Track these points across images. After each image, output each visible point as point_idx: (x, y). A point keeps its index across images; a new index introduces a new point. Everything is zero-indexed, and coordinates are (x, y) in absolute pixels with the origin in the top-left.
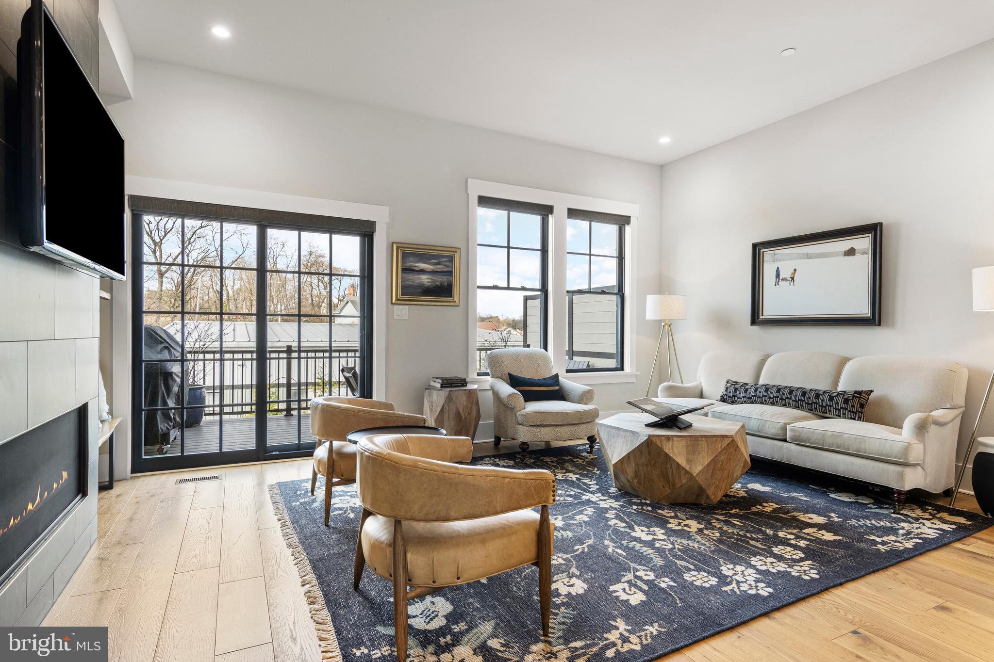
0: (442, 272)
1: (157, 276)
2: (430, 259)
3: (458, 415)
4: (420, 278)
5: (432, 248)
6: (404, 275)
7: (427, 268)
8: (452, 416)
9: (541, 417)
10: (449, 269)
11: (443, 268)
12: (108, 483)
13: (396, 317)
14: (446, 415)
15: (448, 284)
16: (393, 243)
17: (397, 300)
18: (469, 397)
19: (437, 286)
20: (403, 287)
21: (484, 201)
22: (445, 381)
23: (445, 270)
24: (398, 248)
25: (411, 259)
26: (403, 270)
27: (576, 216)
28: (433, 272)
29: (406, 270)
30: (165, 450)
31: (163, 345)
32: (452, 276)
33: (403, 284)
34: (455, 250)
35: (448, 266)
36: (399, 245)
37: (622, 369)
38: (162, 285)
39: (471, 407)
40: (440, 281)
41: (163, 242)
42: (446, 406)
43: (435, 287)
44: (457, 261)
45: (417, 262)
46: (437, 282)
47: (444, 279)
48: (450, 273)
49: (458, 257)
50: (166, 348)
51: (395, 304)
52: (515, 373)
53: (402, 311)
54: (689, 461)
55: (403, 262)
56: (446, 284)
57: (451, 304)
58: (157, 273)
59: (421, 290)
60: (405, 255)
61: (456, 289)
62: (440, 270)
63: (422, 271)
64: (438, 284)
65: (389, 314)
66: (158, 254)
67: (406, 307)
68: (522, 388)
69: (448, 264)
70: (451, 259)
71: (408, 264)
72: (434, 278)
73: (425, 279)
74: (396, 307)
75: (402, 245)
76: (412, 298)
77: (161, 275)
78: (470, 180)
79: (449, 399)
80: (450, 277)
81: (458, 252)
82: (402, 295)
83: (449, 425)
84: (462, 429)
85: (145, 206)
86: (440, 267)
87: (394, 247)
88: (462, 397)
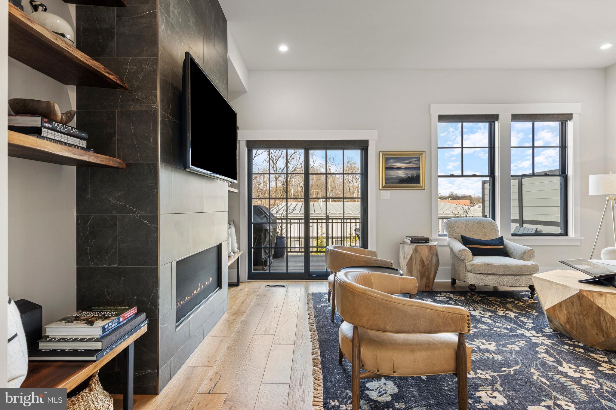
0: (412, 168)
1: (275, 180)
2: (404, 160)
3: (422, 262)
4: (397, 173)
5: (406, 153)
6: (387, 171)
7: (402, 166)
8: (418, 262)
9: (486, 268)
10: (418, 166)
11: (413, 165)
12: (237, 283)
13: (382, 198)
14: (414, 262)
15: (417, 176)
16: (380, 152)
17: (383, 187)
18: (430, 250)
19: (409, 177)
20: (386, 179)
21: (442, 118)
22: (413, 239)
23: (414, 166)
24: (383, 155)
25: (392, 161)
26: (386, 168)
27: (519, 119)
28: (406, 169)
29: (388, 168)
30: (265, 269)
31: (264, 215)
32: (419, 170)
33: (387, 177)
34: (422, 153)
35: (417, 164)
36: (383, 153)
37: (566, 234)
38: (277, 184)
39: (432, 257)
40: (411, 174)
41: (277, 162)
42: (414, 255)
43: (408, 178)
44: (422, 160)
45: (396, 163)
46: (409, 174)
47: (414, 173)
48: (418, 168)
49: (424, 157)
50: (265, 216)
51: (381, 190)
52: (467, 235)
53: (386, 194)
55: (386, 163)
56: (415, 176)
57: (419, 188)
58: (274, 179)
59: (398, 180)
60: (388, 159)
61: (422, 179)
62: (411, 167)
63: (399, 168)
64: (410, 176)
65: (378, 197)
66: (275, 169)
67: (389, 192)
68: (471, 246)
69: (416, 162)
70: (419, 159)
71: (389, 165)
72: (407, 172)
73: (401, 174)
74: (382, 191)
75: (386, 153)
76: (392, 185)
77: (276, 179)
78: (431, 105)
79: (416, 250)
80: (418, 171)
81: (424, 154)
82: (386, 184)
83: (416, 268)
84: (425, 271)
85: (252, 145)
86: (411, 165)
87: (381, 155)
88: (425, 250)
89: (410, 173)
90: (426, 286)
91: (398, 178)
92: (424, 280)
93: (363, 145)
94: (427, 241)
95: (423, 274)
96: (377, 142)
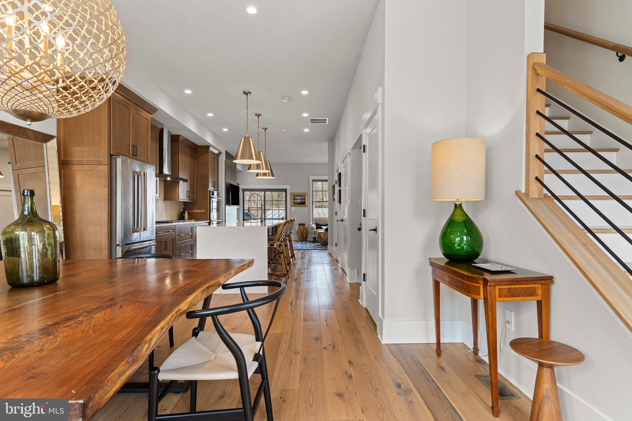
2: (300, 196)
3: (302, 231)
5: (300, 193)
13: (292, 210)
18: (305, 227)
19: (301, 202)
21: (315, 180)
25: (295, 196)
28: (301, 199)
29: (293, 199)
34: (306, 193)
39: (305, 229)
42: (299, 229)
45: (297, 197)
47: (303, 201)
48: (305, 199)
49: (307, 195)
52: (317, 223)
53: (294, 208)
54: (324, 237)
57: (305, 206)
61: (306, 203)
63: (298, 199)
65: (290, 209)
68: (317, 226)
70: (305, 196)
71: (294, 198)
73: (299, 201)
75: (293, 193)
76: (296, 205)
78: (310, 176)
79: (299, 227)
83: (299, 233)
84: (302, 234)
85: (244, 190)
86: (302, 198)
87: (291, 194)
88: (302, 227)
91: (298, 202)
92: (302, 238)
93: (285, 190)
94: (304, 224)
95: (301, 236)
96: (290, 189)
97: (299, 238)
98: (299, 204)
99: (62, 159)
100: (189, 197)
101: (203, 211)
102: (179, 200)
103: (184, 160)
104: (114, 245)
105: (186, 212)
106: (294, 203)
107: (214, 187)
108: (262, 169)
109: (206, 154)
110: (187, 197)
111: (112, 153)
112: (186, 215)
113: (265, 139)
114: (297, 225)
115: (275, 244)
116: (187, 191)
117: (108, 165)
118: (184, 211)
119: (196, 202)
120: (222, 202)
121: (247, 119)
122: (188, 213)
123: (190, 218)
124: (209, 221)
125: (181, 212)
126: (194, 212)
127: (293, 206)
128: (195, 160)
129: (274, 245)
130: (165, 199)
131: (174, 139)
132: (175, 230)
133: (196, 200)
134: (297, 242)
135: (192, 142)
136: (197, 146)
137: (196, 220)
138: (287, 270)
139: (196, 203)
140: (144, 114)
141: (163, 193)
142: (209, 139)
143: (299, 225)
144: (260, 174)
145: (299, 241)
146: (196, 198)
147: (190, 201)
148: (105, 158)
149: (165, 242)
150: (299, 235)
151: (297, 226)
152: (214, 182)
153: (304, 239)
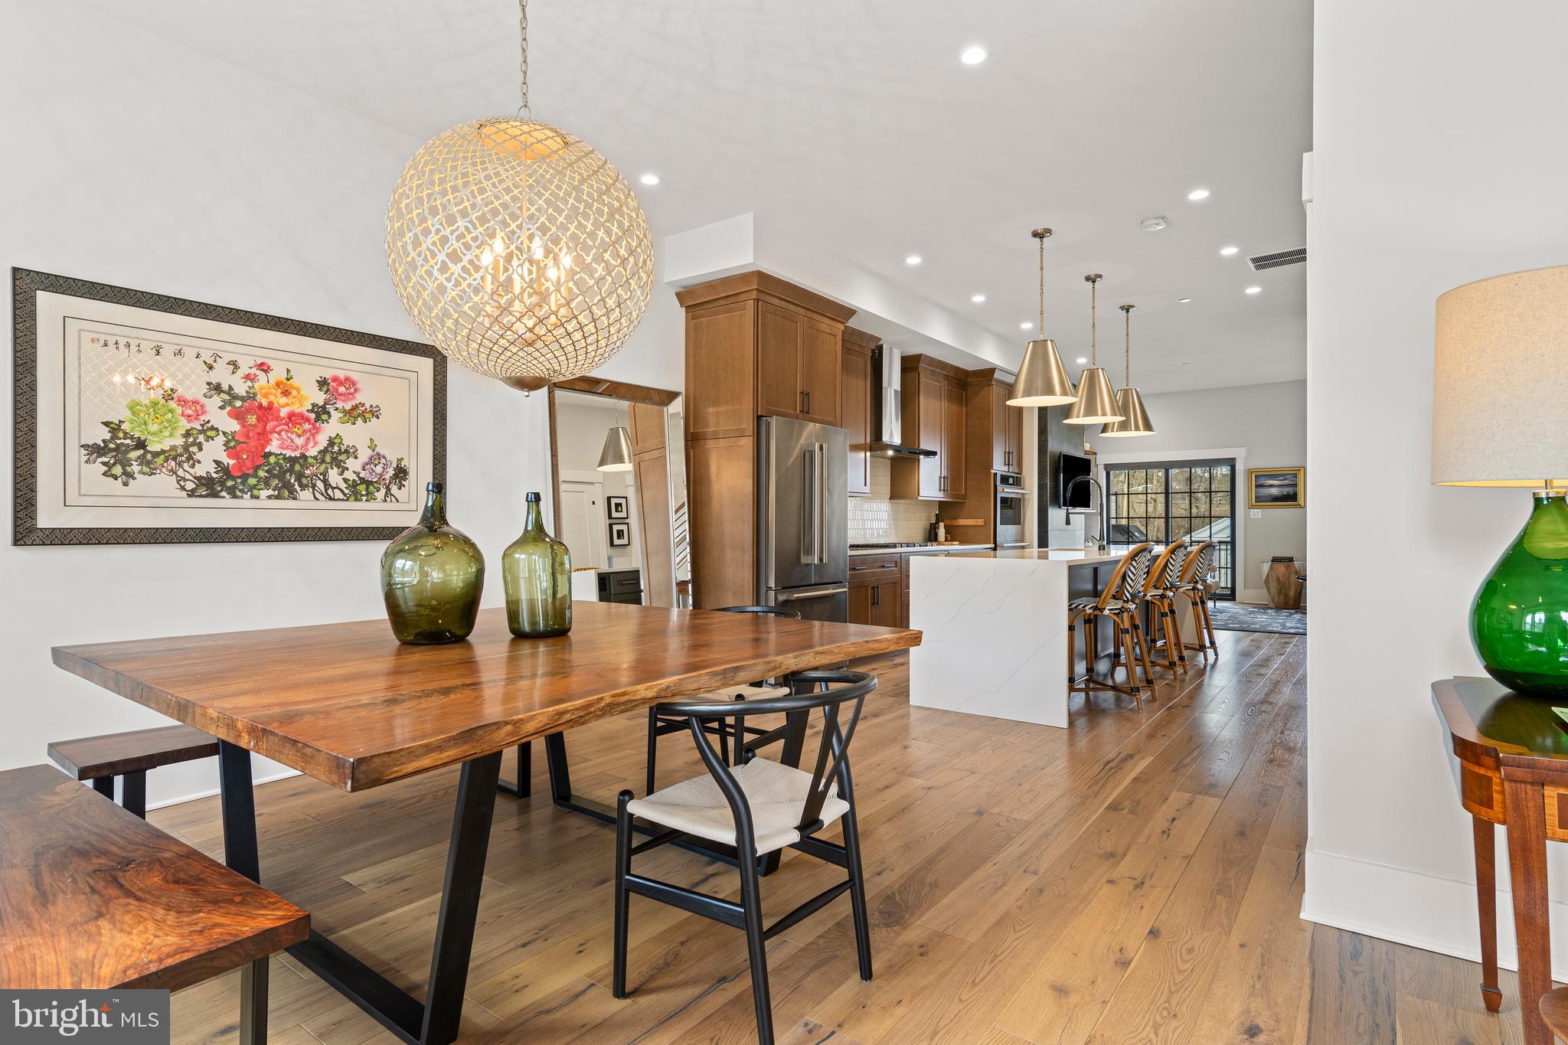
0: (1288, 485)
2: (1277, 477)
4: (1270, 490)
5: (1280, 469)
6: (1257, 489)
7: (1276, 483)
8: (1274, 579)
10: (1295, 483)
11: (1289, 482)
13: (1252, 517)
15: (1294, 493)
16: (1250, 469)
19: (1284, 495)
20: (1256, 497)
23: (1291, 483)
24: (1252, 472)
25: (1262, 478)
28: (1281, 486)
29: (1257, 486)
33: (1257, 495)
34: (1299, 469)
35: (1294, 481)
39: (1289, 576)
40: (1287, 491)
42: (1270, 573)
43: (1282, 495)
44: (1300, 475)
45: (1268, 480)
47: (1290, 490)
48: (1296, 485)
49: (1300, 472)
51: (1250, 508)
53: (1257, 513)
55: (1257, 481)
56: (1292, 493)
57: (1297, 506)
59: (1271, 498)
60: (1258, 476)
61: (1300, 496)
62: (1286, 484)
63: (1271, 486)
64: (1285, 493)
65: (1247, 516)
67: (1259, 510)
69: (1293, 479)
70: (1295, 476)
71: (1260, 482)
72: (1281, 490)
73: (1274, 491)
74: (1252, 510)
75: (1256, 470)
76: (1263, 503)
79: (1271, 568)
80: (1296, 488)
81: (1302, 470)
82: (1256, 502)
83: (1273, 585)
84: (1281, 588)
85: (1108, 468)
86: (1286, 482)
87: (1249, 472)
88: (1281, 568)
89: (1285, 491)
90: (1285, 604)
91: (1270, 496)
92: (1282, 597)
93: (1231, 463)
94: (1291, 560)
95: (1280, 592)
96: (1246, 459)
97: (1273, 600)
98: (1276, 499)
99: (692, 431)
100: (944, 490)
101: (980, 522)
102: (920, 498)
103: (932, 407)
104: (763, 589)
105: (942, 525)
106: (1259, 499)
107: (1009, 465)
108: (1102, 415)
109: (986, 388)
110: (940, 490)
111: (760, 414)
112: (941, 532)
113: (1128, 335)
114: (1267, 562)
115: (1107, 608)
116: (940, 477)
117: (753, 436)
118: (937, 523)
119: (963, 501)
120: (1029, 500)
121: (1042, 296)
122: (945, 527)
123: (949, 539)
124: (993, 546)
125: (931, 524)
126: (960, 524)
127: (1252, 507)
128: (963, 406)
129: (1105, 609)
130: (894, 496)
131: (910, 365)
132: (899, 563)
133: (964, 497)
134: (1263, 609)
135: (952, 366)
136: (966, 373)
137: (962, 543)
138: (1150, 678)
139: (965, 503)
140: (825, 324)
141: (889, 484)
142: (989, 354)
143: (1272, 561)
144: (1111, 426)
145: (1271, 608)
146: (966, 492)
147: (949, 500)
148: (748, 425)
149: (874, 588)
150: (1273, 591)
151: (1265, 564)
152: (1009, 453)
153: (1291, 602)
